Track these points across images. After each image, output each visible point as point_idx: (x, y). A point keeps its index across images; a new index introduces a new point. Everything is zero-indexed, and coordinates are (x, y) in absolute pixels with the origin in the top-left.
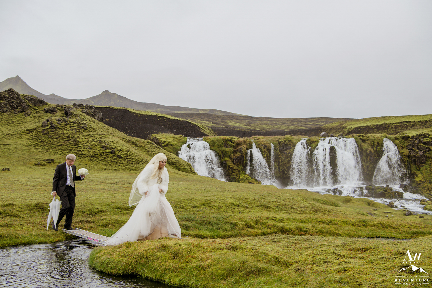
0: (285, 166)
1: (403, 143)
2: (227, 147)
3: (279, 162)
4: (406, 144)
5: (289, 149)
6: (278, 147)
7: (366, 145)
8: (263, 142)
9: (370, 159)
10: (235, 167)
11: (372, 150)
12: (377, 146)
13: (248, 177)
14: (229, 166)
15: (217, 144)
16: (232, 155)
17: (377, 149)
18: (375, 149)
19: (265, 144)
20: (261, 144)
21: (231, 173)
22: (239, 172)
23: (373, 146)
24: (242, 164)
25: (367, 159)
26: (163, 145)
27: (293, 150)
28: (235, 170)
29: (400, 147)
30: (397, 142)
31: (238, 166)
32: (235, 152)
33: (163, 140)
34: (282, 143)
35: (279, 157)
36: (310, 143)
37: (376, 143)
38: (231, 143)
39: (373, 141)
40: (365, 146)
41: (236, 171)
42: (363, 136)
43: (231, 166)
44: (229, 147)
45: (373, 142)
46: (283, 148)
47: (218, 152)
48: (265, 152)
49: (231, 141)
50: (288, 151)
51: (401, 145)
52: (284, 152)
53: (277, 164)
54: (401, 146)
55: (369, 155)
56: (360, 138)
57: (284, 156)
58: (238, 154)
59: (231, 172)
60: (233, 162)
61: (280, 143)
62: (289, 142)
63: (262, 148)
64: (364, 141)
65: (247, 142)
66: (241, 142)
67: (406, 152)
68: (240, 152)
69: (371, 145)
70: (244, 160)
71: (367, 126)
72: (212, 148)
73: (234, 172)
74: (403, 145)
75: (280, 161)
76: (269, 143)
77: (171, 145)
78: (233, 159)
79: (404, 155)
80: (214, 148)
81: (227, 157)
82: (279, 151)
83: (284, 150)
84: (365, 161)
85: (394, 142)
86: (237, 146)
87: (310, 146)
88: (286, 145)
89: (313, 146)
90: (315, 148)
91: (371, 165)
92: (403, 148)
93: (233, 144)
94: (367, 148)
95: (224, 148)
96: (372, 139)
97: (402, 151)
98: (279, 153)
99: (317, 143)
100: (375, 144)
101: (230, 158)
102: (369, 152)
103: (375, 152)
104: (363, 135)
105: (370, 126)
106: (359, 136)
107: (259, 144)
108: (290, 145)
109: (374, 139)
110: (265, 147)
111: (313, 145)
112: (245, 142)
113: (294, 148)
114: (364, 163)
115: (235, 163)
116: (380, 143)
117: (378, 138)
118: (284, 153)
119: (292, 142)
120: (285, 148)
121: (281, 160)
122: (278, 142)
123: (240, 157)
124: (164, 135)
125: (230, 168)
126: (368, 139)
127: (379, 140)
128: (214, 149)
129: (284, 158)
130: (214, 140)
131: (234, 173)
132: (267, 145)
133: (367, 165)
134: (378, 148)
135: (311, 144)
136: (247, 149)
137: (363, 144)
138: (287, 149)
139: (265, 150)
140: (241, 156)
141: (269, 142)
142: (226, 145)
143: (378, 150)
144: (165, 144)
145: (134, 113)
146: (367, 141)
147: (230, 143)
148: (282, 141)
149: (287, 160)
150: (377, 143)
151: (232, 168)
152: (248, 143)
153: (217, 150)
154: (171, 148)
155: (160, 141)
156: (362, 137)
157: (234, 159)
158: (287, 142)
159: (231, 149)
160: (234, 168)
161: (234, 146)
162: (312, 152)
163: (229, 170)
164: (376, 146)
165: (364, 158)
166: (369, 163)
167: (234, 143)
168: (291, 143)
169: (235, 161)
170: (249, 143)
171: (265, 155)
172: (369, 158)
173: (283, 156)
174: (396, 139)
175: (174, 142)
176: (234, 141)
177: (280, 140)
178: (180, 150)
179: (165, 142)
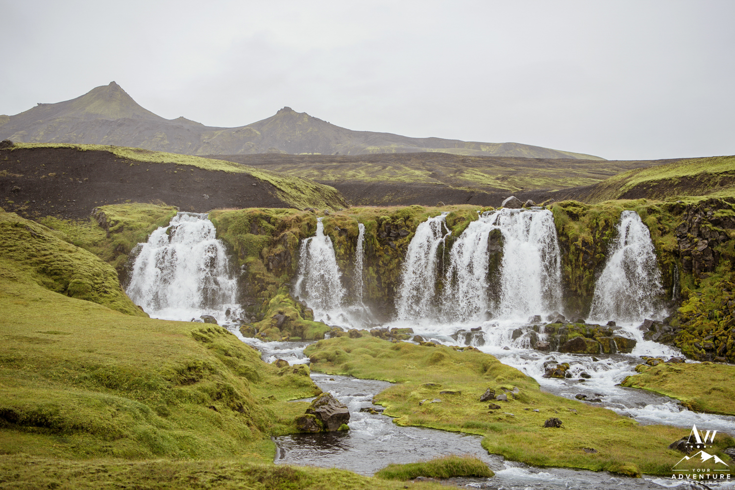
0: (393, 274)
1: (667, 223)
2: (257, 233)
3: (378, 265)
4: (675, 224)
5: (404, 236)
6: (373, 233)
7: (576, 227)
8: (340, 221)
9: (584, 260)
10: (271, 277)
11: (590, 239)
12: (605, 229)
13: (285, 300)
14: (254, 275)
15: (232, 226)
16: (265, 249)
17: (603, 235)
18: (597, 236)
19: (344, 225)
20: (336, 225)
21: (259, 291)
22: (278, 288)
23: (593, 229)
24: (288, 271)
25: (577, 260)
26: (111, 229)
27: (410, 239)
28: (268, 283)
29: (657, 231)
30: (652, 218)
31: (277, 276)
32: (273, 244)
33: (116, 218)
34: (384, 222)
35: (378, 254)
36: (452, 222)
37: (602, 223)
38: (269, 222)
39: (596, 217)
40: (574, 228)
41: (270, 286)
42: (575, 205)
43: (258, 276)
44: (263, 232)
45: (595, 220)
46: (388, 235)
47: (233, 243)
48: (340, 243)
49: (268, 219)
50: (401, 241)
51: (660, 225)
52: (390, 243)
53: (373, 270)
54: (659, 229)
55: (581, 250)
56: (567, 209)
57: (390, 253)
58: (280, 248)
59: (258, 287)
60: (267, 265)
61: (380, 222)
62: (405, 221)
63: (335, 233)
64: (574, 217)
65: (304, 221)
66: (291, 221)
67: (669, 242)
68: (284, 245)
69: (592, 228)
70: (291, 262)
71: (664, 180)
72: (221, 235)
73: (266, 289)
74: (667, 227)
75: (381, 263)
76: (354, 224)
77: (131, 229)
78: (266, 261)
79: (665, 251)
80: (227, 236)
81: (253, 255)
82: (379, 241)
83: (390, 240)
84: (572, 265)
85: (646, 221)
86: (282, 231)
87: (450, 229)
88: (397, 227)
89: (457, 230)
90: (459, 234)
91: (587, 273)
92: (664, 233)
93: (270, 226)
94: (578, 233)
95: (249, 235)
96: (595, 213)
97: (660, 240)
98: (378, 246)
99: (465, 223)
100: (600, 223)
101: (262, 257)
102: (580, 244)
103: (596, 243)
104: (576, 202)
105: (670, 179)
106: (565, 206)
107: (330, 226)
108: (408, 227)
109: (598, 211)
110: (343, 231)
111: (457, 228)
112: (298, 220)
113: (413, 233)
114: (570, 269)
115: (271, 268)
116: (612, 220)
117: (608, 210)
118: (389, 245)
119: (412, 221)
120: (391, 234)
121: (383, 262)
122: (374, 221)
123: (283, 254)
124: (127, 207)
125: (255, 279)
126: (584, 212)
127: (610, 214)
128: (225, 237)
129: (388, 258)
130: (227, 217)
131: (266, 292)
132: (347, 227)
133: (578, 273)
134: (607, 233)
135: (455, 224)
136: (302, 237)
137: (572, 224)
138: (397, 237)
139: (343, 237)
140: (285, 253)
141: (354, 220)
142: (256, 227)
143: (605, 238)
144: (117, 227)
145: (124, 158)
146: (582, 218)
147: (265, 223)
148: (385, 219)
149: (397, 260)
150: (605, 221)
151: (261, 280)
152: (306, 223)
153: (232, 240)
154: (126, 237)
155: (108, 221)
156: (571, 209)
157: (269, 261)
158: (399, 222)
159: (264, 237)
160: (267, 280)
161: (272, 231)
162: (450, 243)
163: (254, 283)
164: (601, 229)
165: (571, 256)
166: (582, 269)
167: (274, 224)
168: (408, 223)
169: (270, 263)
170: (308, 224)
171: (342, 251)
172: (581, 255)
173: (387, 250)
174: (651, 211)
175: (139, 223)
176: (276, 219)
177: (382, 217)
178: (146, 240)
179: (117, 222)
